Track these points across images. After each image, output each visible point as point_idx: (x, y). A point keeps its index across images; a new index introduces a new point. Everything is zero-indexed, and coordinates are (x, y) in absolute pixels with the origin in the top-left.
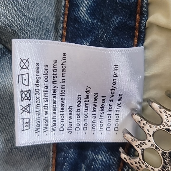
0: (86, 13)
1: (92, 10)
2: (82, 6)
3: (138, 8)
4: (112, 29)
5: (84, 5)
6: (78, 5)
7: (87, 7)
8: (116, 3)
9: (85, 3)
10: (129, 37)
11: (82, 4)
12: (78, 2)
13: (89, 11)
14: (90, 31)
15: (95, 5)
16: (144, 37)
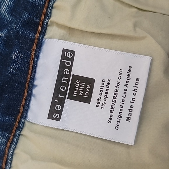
0: (6, 10)
1: (11, 9)
2: (3, 5)
3: (45, 9)
4: (21, 21)
5: (5, 4)
6: (1, 4)
7: (7, 6)
8: (29, 2)
9: (6, 3)
10: (33, 30)
11: (4, 4)
12: (2, 2)
13: (8, 9)
14: (6, 25)
15: (13, 5)
16: (45, 32)
